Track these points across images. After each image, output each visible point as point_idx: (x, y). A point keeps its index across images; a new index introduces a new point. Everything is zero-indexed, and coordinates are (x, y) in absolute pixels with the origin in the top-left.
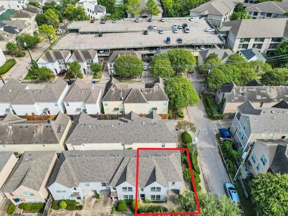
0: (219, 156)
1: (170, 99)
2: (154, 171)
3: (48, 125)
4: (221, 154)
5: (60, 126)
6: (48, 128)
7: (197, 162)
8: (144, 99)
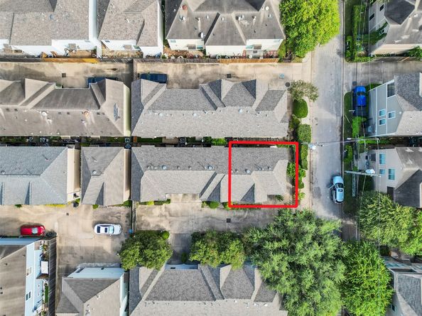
0: (339, 134)
1: (288, 36)
2: (253, 189)
3: (99, 111)
4: (341, 131)
5: (115, 106)
6: (101, 116)
7: (306, 155)
8: (240, 37)
